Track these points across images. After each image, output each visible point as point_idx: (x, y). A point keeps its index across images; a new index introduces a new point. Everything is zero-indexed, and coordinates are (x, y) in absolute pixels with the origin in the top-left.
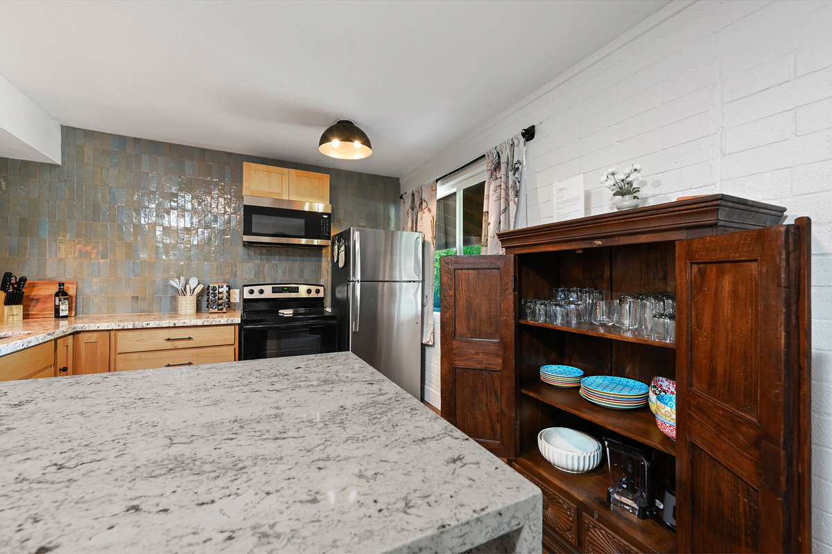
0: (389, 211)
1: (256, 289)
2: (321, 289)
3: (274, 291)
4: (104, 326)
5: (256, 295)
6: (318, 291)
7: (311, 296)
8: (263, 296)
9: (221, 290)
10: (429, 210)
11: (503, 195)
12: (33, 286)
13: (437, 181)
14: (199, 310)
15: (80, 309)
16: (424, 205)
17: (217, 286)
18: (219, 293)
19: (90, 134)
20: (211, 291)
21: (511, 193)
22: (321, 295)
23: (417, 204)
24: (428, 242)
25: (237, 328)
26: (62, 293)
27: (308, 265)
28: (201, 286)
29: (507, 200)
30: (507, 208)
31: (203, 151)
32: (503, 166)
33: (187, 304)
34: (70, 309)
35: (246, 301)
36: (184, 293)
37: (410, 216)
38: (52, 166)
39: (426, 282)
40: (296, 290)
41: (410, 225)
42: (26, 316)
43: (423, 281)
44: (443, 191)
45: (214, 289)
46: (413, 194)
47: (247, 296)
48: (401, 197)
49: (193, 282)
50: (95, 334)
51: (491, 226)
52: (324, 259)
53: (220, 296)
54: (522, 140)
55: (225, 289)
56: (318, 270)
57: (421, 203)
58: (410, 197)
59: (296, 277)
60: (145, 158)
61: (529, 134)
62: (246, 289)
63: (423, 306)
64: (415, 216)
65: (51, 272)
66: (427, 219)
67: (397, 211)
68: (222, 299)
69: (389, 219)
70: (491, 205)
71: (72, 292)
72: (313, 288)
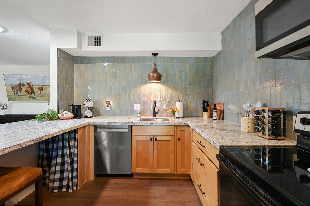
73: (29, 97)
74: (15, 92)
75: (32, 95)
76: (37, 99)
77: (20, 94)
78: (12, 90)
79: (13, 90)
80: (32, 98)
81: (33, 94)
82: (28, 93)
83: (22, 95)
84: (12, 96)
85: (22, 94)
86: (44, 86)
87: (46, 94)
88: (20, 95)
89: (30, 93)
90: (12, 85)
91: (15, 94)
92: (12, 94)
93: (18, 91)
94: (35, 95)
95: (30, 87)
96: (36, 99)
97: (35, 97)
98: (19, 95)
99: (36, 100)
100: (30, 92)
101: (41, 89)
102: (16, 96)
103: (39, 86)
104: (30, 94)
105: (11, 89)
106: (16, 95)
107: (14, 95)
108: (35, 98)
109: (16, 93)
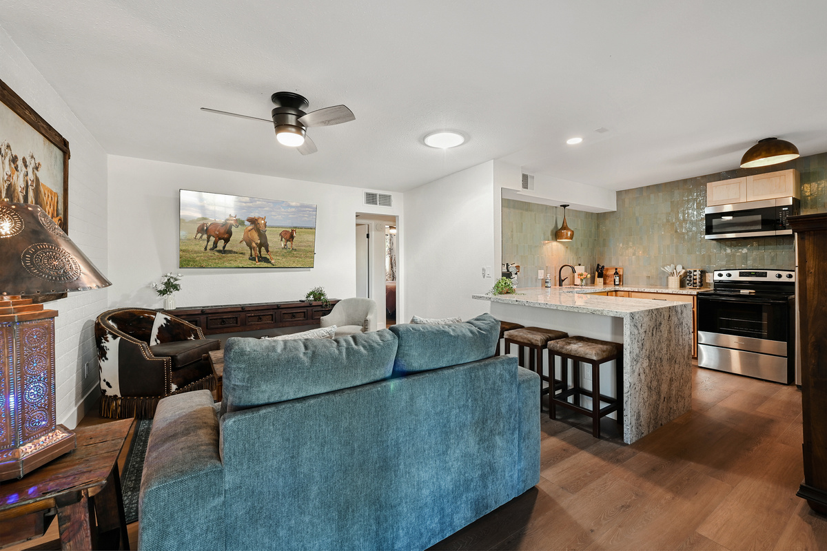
1: (724, 273)
2: (792, 274)
3: (741, 275)
4: (626, 289)
5: (724, 278)
6: (789, 276)
7: (781, 280)
8: (730, 279)
9: (695, 273)
12: (607, 270)
14: (682, 285)
15: (624, 283)
17: (692, 271)
18: (694, 275)
19: (627, 191)
22: (792, 280)
25: (695, 298)
26: (616, 273)
28: (684, 271)
31: (685, 181)
33: (674, 283)
34: (620, 281)
35: (715, 282)
36: (672, 274)
38: (613, 212)
40: (765, 275)
42: (605, 283)
45: (690, 272)
47: (717, 278)
49: (679, 268)
50: (623, 293)
53: (695, 277)
55: (698, 273)
59: (767, 265)
60: (652, 196)
62: (716, 273)
65: (614, 264)
68: (696, 279)
71: (621, 273)
72: (785, 273)
73: (251, 255)
74: (208, 241)
75: (260, 252)
76: (273, 261)
77: (224, 247)
78: (200, 235)
79: (205, 237)
80: (259, 261)
81: (263, 248)
82: (249, 245)
83: (230, 252)
84: (196, 252)
85: (230, 249)
86: (296, 228)
87: (300, 250)
88: (224, 251)
89: (254, 245)
90: (202, 222)
91: (209, 248)
92: (197, 248)
93: (220, 239)
94: (268, 251)
95: (258, 231)
96: (270, 262)
97: (268, 257)
98: (219, 251)
99: (269, 265)
100: (256, 244)
101: (288, 236)
102: (209, 253)
103: (282, 227)
104: (254, 248)
105: (198, 232)
106: (211, 249)
107: (203, 249)
108: (267, 260)
109: (211, 244)
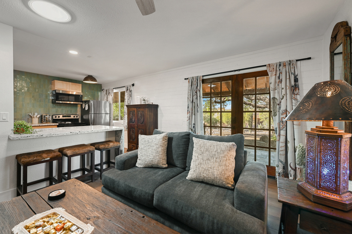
0: (98, 93)
1: (57, 116)
2: (78, 116)
3: (63, 116)
5: (57, 118)
6: (77, 117)
7: (75, 118)
8: (60, 118)
10: (111, 95)
11: (128, 96)
13: (114, 89)
16: (110, 94)
18: (46, 117)
20: (44, 117)
21: (130, 96)
22: (78, 118)
23: (108, 93)
24: (111, 104)
25: (57, 126)
27: (73, 109)
28: (39, 115)
29: (129, 97)
30: (129, 99)
31: (38, 75)
32: (129, 90)
36: (34, 117)
37: (106, 96)
39: (111, 114)
40: (70, 116)
41: (106, 99)
43: (110, 114)
44: (115, 91)
46: (106, 90)
47: (54, 118)
48: (103, 90)
49: (36, 114)
51: (126, 103)
52: (78, 107)
54: (132, 86)
56: (76, 111)
57: (109, 93)
58: (106, 91)
59: (69, 113)
61: (133, 85)
62: (54, 116)
63: (110, 120)
64: (107, 97)
66: (111, 98)
67: (101, 94)
68: (47, 119)
69: (98, 96)
70: (126, 97)
72: (76, 116)
